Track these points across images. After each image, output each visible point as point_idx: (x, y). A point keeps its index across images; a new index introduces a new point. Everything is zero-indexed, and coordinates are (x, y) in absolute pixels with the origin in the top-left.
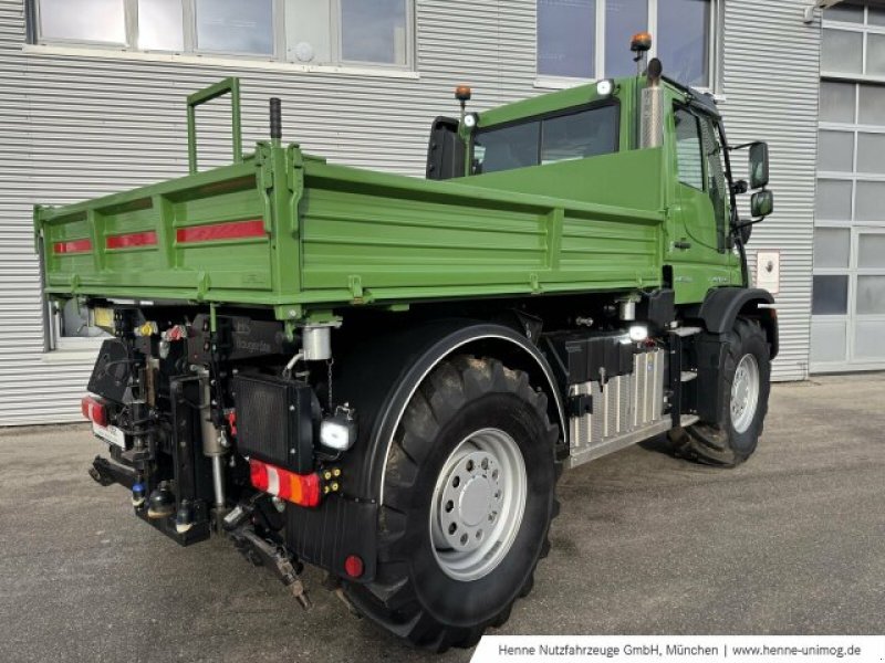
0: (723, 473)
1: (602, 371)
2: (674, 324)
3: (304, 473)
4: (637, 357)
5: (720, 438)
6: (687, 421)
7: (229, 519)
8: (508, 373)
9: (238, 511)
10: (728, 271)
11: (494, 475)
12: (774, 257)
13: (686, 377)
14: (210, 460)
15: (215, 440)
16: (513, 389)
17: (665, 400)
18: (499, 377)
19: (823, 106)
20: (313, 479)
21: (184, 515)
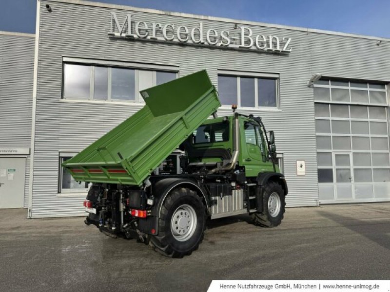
1: (222, 194)
2: (246, 182)
3: (143, 210)
4: (233, 191)
7: (125, 226)
8: (191, 191)
9: (127, 225)
11: (188, 217)
12: (303, 163)
13: (251, 198)
14: (121, 212)
15: (122, 207)
16: (192, 195)
17: (245, 204)
18: (188, 192)
20: (145, 212)
21: (114, 225)
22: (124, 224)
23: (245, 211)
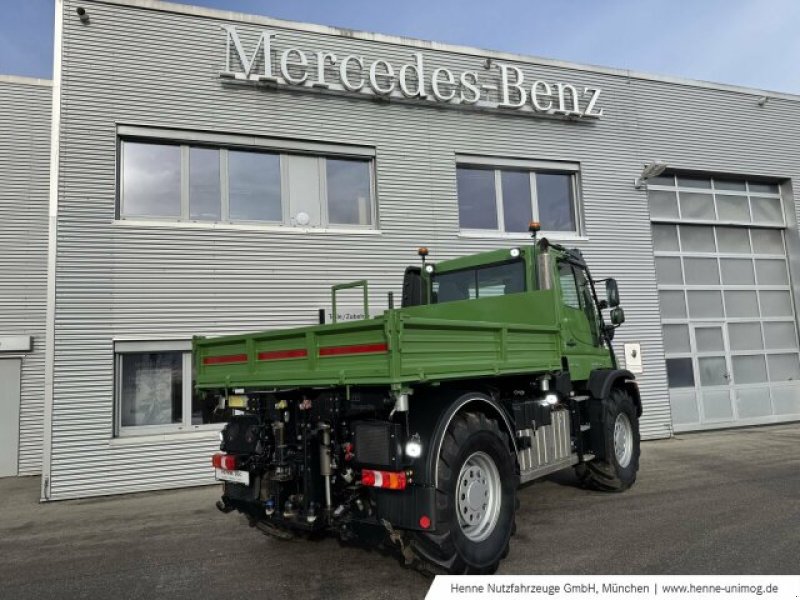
0: (616, 495)
1: (534, 422)
2: (572, 394)
3: (398, 471)
4: (553, 415)
5: (610, 470)
6: (587, 458)
7: (337, 512)
8: (488, 421)
9: (341, 508)
10: (603, 359)
11: (484, 482)
12: (637, 347)
13: (584, 428)
14: (324, 478)
15: (328, 465)
16: (491, 429)
17: (572, 443)
18: (483, 423)
19: (656, 241)
20: (403, 475)
21: (312, 511)
22: (335, 506)
23: (574, 459)
